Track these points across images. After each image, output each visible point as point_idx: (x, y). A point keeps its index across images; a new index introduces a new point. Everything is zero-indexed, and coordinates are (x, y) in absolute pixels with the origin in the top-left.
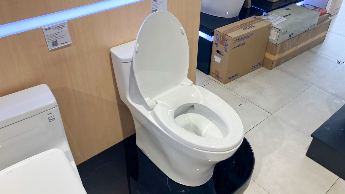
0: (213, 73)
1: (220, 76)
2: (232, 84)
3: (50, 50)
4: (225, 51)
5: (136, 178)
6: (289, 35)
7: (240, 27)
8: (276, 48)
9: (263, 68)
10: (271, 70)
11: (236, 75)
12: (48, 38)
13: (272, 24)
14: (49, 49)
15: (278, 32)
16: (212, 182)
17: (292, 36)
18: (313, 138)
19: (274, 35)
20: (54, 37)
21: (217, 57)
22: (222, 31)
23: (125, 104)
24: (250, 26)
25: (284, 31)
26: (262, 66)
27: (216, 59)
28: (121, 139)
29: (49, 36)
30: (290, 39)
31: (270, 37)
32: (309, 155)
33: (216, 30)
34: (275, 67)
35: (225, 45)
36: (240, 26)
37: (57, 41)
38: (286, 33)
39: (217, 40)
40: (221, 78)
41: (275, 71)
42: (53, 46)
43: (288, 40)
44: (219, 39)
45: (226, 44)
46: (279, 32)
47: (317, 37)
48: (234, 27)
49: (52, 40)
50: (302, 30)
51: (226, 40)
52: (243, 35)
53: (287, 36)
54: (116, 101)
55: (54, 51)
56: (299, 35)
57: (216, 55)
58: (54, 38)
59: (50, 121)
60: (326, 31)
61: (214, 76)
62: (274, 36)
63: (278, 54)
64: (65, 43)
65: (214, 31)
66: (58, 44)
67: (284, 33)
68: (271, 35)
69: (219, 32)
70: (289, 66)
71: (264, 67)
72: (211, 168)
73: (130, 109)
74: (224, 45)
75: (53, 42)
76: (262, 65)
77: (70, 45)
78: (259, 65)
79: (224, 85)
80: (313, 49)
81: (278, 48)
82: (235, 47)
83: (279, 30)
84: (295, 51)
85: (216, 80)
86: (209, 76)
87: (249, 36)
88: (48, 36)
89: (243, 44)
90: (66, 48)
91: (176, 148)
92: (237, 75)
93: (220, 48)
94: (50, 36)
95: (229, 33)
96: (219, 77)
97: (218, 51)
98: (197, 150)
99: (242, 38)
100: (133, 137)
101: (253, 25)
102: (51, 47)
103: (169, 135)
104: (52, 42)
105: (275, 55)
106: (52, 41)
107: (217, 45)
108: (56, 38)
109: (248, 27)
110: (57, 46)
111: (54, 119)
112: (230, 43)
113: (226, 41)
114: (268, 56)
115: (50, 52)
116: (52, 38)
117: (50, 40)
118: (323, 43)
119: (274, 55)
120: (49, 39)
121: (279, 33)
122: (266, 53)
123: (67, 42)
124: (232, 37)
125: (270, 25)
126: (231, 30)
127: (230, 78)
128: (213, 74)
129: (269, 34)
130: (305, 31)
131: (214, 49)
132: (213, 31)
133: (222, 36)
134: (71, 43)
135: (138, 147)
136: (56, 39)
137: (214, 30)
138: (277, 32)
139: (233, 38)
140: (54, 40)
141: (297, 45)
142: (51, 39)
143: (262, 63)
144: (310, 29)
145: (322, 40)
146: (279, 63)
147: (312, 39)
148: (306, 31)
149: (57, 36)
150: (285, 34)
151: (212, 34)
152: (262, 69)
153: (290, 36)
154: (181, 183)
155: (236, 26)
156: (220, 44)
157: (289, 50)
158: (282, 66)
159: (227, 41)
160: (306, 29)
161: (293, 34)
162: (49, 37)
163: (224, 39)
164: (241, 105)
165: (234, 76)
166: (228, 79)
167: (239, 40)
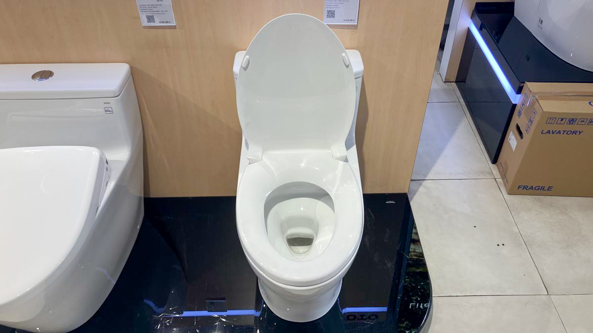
0: (501, 164)
1: (507, 175)
2: (524, 200)
3: (143, 25)
4: (527, 131)
7: (584, 96)
11: (543, 188)
12: (141, 8)
20: (150, 10)
21: (514, 137)
22: (534, 91)
27: (512, 139)
29: (143, 6)
33: (527, 84)
35: (530, 120)
37: (153, 16)
39: (523, 105)
40: (507, 180)
42: (148, 22)
44: (526, 105)
45: (532, 120)
49: (147, 13)
51: (534, 111)
57: (514, 134)
59: (107, 112)
61: (501, 172)
64: (166, 22)
65: (523, 86)
66: (156, 21)
74: (528, 120)
79: (506, 196)
82: (549, 132)
85: (500, 180)
86: (493, 167)
89: (575, 132)
92: (545, 189)
93: (523, 122)
94: (145, 6)
95: (543, 99)
96: (505, 176)
97: (518, 128)
102: (145, 22)
104: (147, 16)
107: (520, 113)
108: (153, 11)
110: (154, 23)
112: (538, 120)
113: (533, 113)
115: (143, 28)
116: (147, 11)
117: (144, 13)
120: (143, 10)
123: (168, 22)
126: (557, 96)
127: (525, 187)
128: (500, 166)
131: (515, 120)
132: (522, 85)
133: (531, 101)
134: (176, 25)
136: (153, 13)
137: (524, 83)
139: (546, 112)
140: (150, 14)
149: (154, 9)
151: (519, 91)
156: (524, 115)
159: (534, 113)
162: (143, 8)
163: (532, 110)
164: (503, 245)
165: (536, 188)
166: (519, 187)
167: (562, 120)
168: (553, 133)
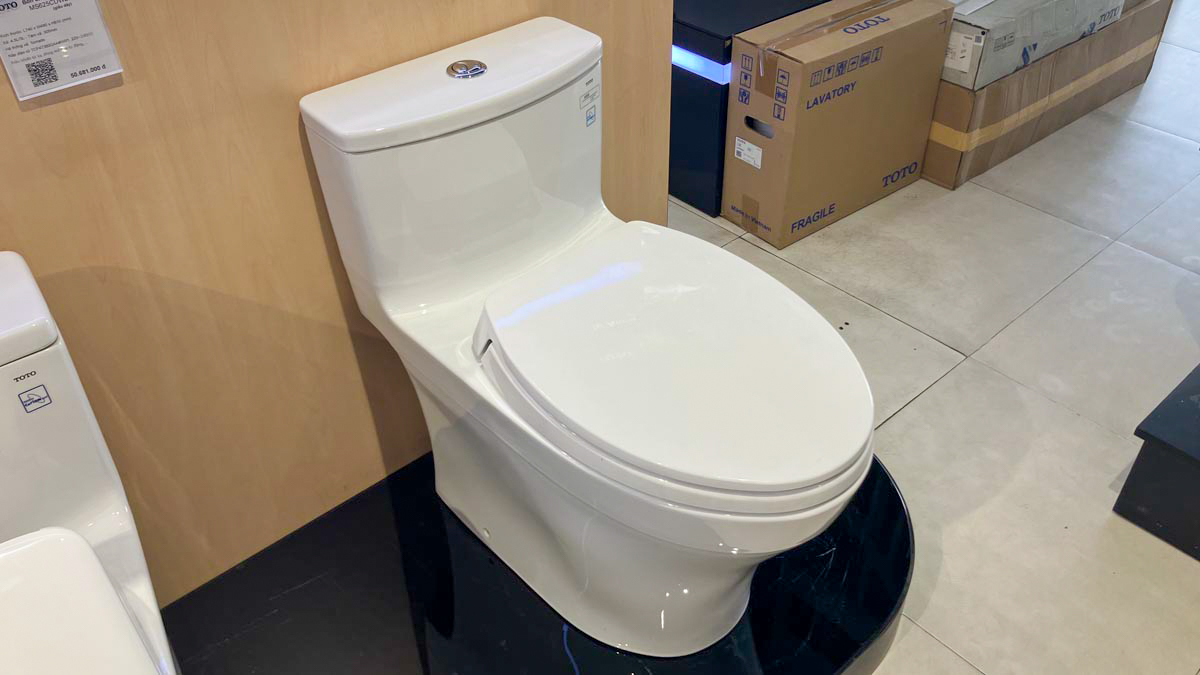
0: (733, 208)
1: (761, 219)
2: (811, 246)
3: (21, 99)
4: (779, 116)
5: (445, 628)
6: (1021, 52)
7: (832, 23)
8: (974, 103)
9: (921, 183)
10: (954, 189)
11: (822, 214)
12: (8, 46)
13: (956, 10)
14: (18, 95)
15: (978, 40)
16: (748, 634)
17: (1033, 56)
18: (1143, 441)
19: (963, 51)
20: (38, 45)
21: (748, 145)
22: (765, 42)
23: (380, 333)
24: (873, 18)
25: (1002, 35)
26: (921, 178)
27: (746, 151)
28: (380, 474)
29: (14, 37)
30: (1025, 66)
31: (949, 63)
32: (1126, 507)
33: (738, 38)
34: (970, 177)
35: (779, 94)
36: (830, 20)
37: (49, 60)
38: (1011, 43)
39: (746, 78)
40: (765, 227)
41: (969, 194)
42: (36, 85)
43: (1016, 70)
44: (753, 74)
45: (782, 91)
46: (983, 37)
47: (1123, 61)
48: (810, 25)
49: (25, 56)
50: (1069, 32)
51: (781, 73)
52: (846, 52)
53: (1012, 56)
54: (342, 323)
55: (44, 109)
56: (1059, 53)
57: (745, 138)
58: (35, 45)
59: (29, 408)
60: (1154, 39)
61: (740, 222)
62: (962, 59)
63: (981, 128)
64: (93, 69)
65: (731, 44)
66: (59, 73)
67: (1001, 45)
68: (950, 55)
69: (751, 43)
70: (1023, 172)
71: (927, 180)
72: (741, 580)
73: (398, 352)
74: (771, 96)
75: (33, 65)
76: (922, 172)
77: (116, 81)
78: (907, 170)
79: (780, 253)
80: (1110, 108)
81: (982, 104)
82: (816, 102)
83: (983, 33)
84: (1042, 116)
85: (748, 236)
86: (717, 221)
87: (867, 58)
88: (9, 38)
89: (846, 89)
90: (99, 96)
91: (595, 507)
92: (827, 212)
93: (760, 106)
94: (17, 36)
95: (792, 44)
96: (757, 222)
97: (751, 122)
98: (677, 508)
99: (842, 66)
100: (424, 468)
101: (883, 15)
102: (27, 89)
103: (563, 455)
104: (28, 66)
105: (968, 130)
106: (30, 62)
107: (744, 96)
108: (46, 46)
109: (862, 23)
110: (55, 83)
111: (47, 401)
112: (795, 89)
113: (781, 80)
114: (942, 134)
115: (24, 110)
116: (25, 49)
117: (18, 58)
118: (1145, 85)
119: (967, 132)
120: (15, 51)
121: (982, 44)
122: (936, 125)
123: (98, 68)
124: (805, 62)
125: (949, 12)
126: (799, 37)
127: (801, 224)
128: (732, 211)
129: (945, 50)
130: (1079, 37)
131: (736, 113)
132: (728, 43)
133: (765, 63)
134: (121, 71)
135: (447, 507)
136: (45, 50)
137: (730, 38)
138: (974, 38)
139: (807, 65)
140: (37, 56)
141: (1051, 92)
142: (19, 50)
143: (919, 166)
144: (1097, 27)
145: (1139, 75)
146: (983, 162)
147: (1104, 68)
148: (1083, 37)
149: (50, 38)
150: (1004, 46)
151: (724, 56)
152: (920, 187)
153: (1025, 53)
154: (619, 646)
155: (817, 22)
156: (759, 94)
157: (1019, 110)
158: (995, 173)
159: (783, 77)
160: (1085, 28)
161: (1035, 46)
162: (15, 44)
163: (770, 74)
164: (847, 324)
165: (816, 218)
166: (793, 228)
167: (829, 71)
168: (821, 101)
